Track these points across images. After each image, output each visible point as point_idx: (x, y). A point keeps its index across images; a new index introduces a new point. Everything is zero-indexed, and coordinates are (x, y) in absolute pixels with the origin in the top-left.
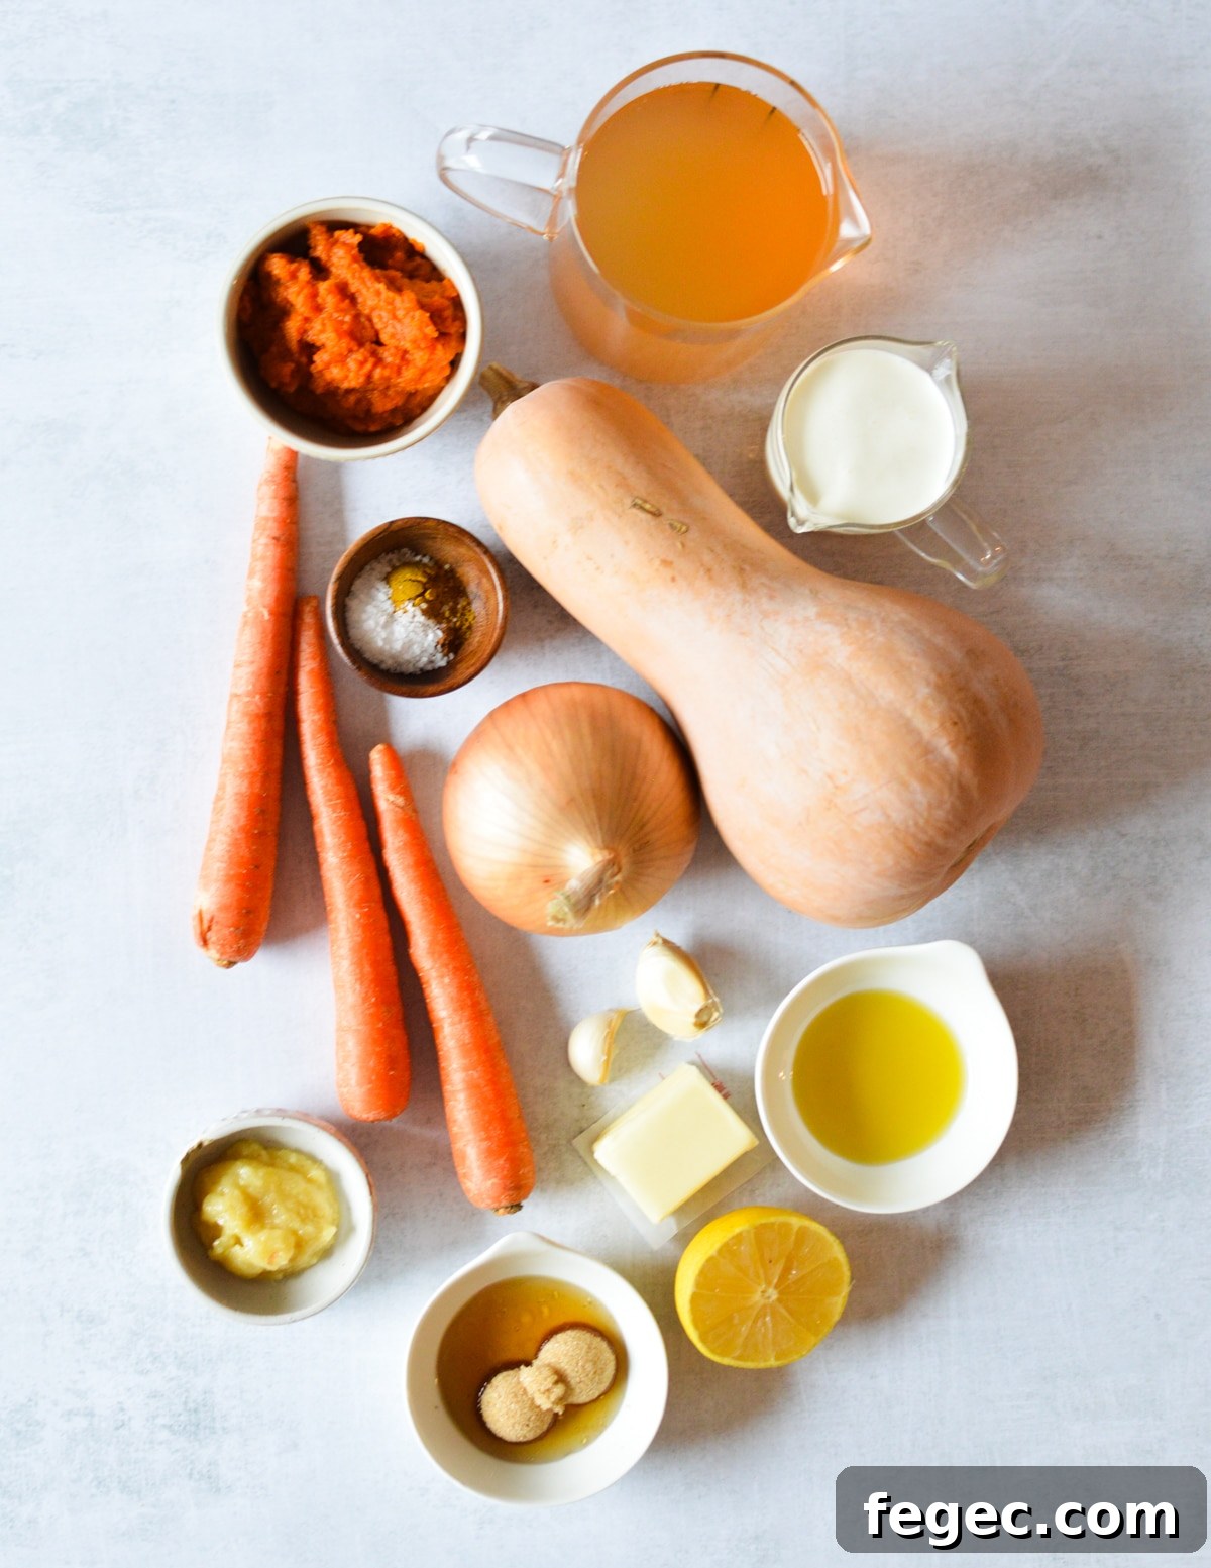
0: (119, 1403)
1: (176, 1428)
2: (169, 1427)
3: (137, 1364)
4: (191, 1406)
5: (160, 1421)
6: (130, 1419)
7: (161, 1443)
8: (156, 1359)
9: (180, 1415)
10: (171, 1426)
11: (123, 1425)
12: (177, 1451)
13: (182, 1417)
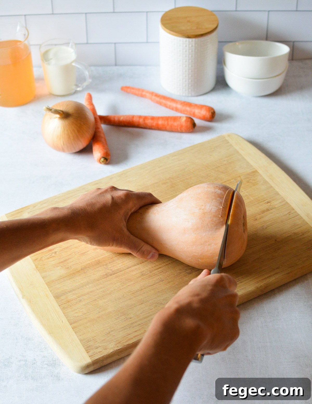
0: (34, 358)
1: (49, 365)
2: (47, 364)
3: (41, 349)
4: (54, 359)
5: (45, 363)
6: (37, 362)
7: (45, 368)
8: (46, 348)
9: (51, 361)
10: (48, 364)
11: (34, 364)
12: (49, 370)
13: (51, 362)
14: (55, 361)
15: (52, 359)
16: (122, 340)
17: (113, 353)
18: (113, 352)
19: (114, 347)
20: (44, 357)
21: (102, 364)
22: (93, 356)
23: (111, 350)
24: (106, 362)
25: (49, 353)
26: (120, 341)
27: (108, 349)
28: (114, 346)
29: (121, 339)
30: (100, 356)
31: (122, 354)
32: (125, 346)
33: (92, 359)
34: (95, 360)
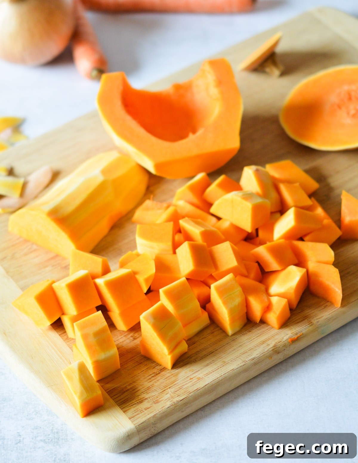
14: (57, 433)
15: (52, 430)
16: (184, 384)
17: (171, 407)
18: (171, 405)
19: (172, 397)
20: (37, 429)
21: (154, 431)
22: (135, 417)
23: (167, 403)
24: (160, 426)
25: (45, 420)
26: (181, 385)
27: (161, 401)
28: (172, 394)
29: (183, 382)
30: (148, 417)
31: (187, 408)
32: (192, 392)
33: (135, 422)
34: (140, 423)
